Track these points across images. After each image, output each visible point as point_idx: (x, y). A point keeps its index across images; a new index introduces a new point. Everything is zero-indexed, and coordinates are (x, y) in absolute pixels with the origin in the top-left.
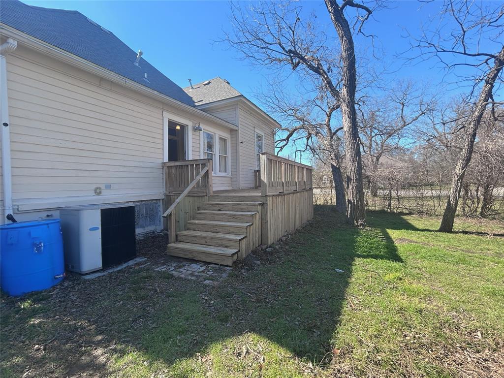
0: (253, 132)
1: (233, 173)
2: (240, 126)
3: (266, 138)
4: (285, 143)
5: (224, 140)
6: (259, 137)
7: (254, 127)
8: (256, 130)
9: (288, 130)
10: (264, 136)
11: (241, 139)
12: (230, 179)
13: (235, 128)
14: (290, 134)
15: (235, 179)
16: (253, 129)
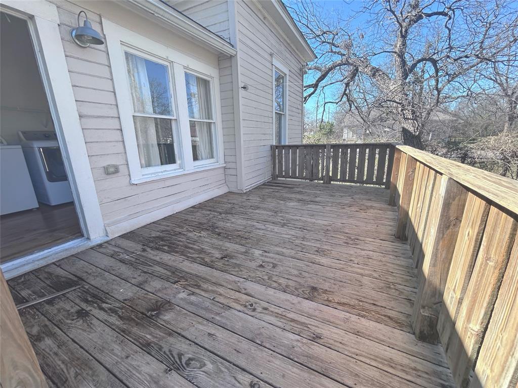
0: (269, 65)
1: (229, 159)
2: (239, 46)
3: (292, 80)
4: (312, 90)
5: (204, 83)
6: (280, 79)
7: (271, 55)
8: (275, 62)
9: (320, 70)
10: (288, 76)
11: (242, 80)
12: (222, 171)
13: (228, 50)
14: (322, 76)
15: (232, 172)
16: (269, 58)
